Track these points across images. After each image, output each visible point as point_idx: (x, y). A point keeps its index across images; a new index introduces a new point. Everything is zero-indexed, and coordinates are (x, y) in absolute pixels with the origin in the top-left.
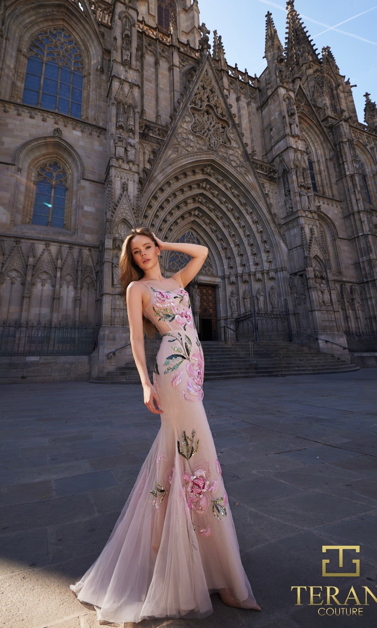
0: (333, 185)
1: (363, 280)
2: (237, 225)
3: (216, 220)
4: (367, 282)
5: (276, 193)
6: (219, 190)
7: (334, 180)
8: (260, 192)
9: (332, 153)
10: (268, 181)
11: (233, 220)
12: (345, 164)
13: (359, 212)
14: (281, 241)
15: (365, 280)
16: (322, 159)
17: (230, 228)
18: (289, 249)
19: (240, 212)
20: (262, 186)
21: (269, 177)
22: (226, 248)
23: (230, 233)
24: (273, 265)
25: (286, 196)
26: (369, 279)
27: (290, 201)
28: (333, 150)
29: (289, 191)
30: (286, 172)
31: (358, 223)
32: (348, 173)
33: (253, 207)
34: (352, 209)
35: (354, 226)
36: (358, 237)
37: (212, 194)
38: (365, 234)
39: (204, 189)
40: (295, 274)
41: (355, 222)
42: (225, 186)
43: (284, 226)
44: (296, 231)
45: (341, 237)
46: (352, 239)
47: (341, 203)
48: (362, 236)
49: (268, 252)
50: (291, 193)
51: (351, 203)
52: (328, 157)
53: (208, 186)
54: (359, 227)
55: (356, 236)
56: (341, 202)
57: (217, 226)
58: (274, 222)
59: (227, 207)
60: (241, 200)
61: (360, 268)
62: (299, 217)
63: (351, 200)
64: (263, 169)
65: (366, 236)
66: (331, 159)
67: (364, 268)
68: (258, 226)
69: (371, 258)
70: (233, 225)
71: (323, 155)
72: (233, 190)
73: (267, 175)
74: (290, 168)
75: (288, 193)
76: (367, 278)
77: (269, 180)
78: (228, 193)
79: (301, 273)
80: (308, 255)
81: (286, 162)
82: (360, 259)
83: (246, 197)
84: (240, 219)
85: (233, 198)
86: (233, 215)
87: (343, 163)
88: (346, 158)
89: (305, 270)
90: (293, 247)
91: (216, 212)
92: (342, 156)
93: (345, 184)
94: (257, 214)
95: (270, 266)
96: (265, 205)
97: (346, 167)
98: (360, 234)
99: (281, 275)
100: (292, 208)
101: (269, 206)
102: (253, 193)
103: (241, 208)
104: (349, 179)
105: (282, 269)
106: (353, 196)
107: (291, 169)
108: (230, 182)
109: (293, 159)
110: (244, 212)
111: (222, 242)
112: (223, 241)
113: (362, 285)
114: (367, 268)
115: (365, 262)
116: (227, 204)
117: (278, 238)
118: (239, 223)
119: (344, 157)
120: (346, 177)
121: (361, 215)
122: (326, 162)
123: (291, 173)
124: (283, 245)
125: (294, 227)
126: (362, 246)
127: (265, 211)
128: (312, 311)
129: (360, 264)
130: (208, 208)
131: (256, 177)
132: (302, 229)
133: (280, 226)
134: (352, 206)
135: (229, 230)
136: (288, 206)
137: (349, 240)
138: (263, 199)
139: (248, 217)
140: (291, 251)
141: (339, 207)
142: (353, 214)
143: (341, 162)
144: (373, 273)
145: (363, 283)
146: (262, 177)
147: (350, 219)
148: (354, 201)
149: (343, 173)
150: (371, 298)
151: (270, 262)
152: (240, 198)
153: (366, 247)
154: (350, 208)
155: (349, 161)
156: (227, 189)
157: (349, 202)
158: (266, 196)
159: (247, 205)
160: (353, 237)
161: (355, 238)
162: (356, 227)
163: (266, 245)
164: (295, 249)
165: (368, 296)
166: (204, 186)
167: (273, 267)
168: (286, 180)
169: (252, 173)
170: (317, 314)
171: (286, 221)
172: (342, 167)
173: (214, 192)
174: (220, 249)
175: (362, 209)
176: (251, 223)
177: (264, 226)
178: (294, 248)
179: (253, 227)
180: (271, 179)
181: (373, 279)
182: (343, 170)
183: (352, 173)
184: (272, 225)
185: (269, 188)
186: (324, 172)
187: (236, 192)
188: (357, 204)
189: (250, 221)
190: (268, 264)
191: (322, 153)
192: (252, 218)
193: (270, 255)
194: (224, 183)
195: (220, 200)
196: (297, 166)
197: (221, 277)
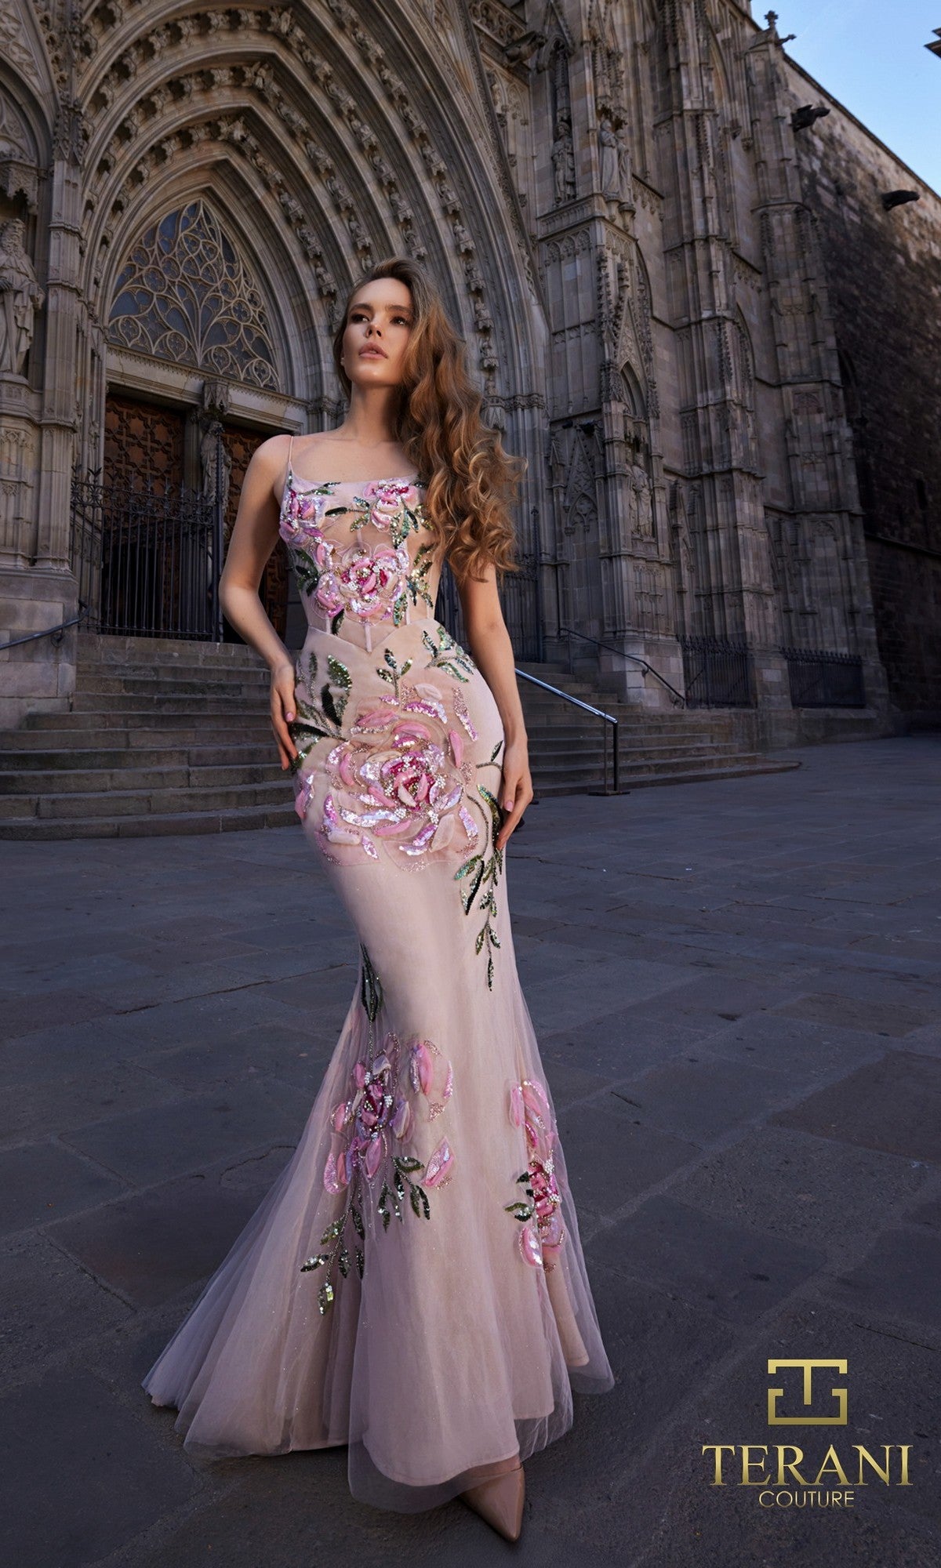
0: (646, 137)
1: (701, 468)
2: (384, 213)
3: (310, 178)
4: (711, 476)
5: (525, 123)
6: (338, 58)
7: (649, 121)
8: (480, 103)
9: (650, 29)
10: (506, 73)
11: (372, 188)
12: (683, 69)
13: (707, 240)
14: (534, 300)
15: (706, 469)
16: (625, 41)
17: (356, 220)
18: (553, 330)
19: (402, 163)
20: (486, 82)
21: (512, 59)
22: (332, 295)
23: (353, 235)
24: (497, 380)
25: (557, 137)
26: (717, 467)
27: (568, 158)
28: (654, 18)
29: (569, 122)
30: (564, 52)
31: (702, 275)
32: (687, 105)
33: (451, 156)
34: (691, 226)
35: (690, 286)
36: (700, 322)
37: (310, 68)
38: (719, 317)
39: (283, 40)
40: (567, 423)
41: (695, 272)
42: (361, 47)
43: (544, 245)
44: (580, 267)
45: (656, 314)
46: (684, 329)
47: (662, 203)
48: (709, 319)
49: (486, 331)
50: (576, 129)
51: (690, 205)
52: (639, 39)
53: (299, 33)
54: (703, 291)
55: (693, 319)
56: (662, 198)
57: (310, 202)
58: (519, 226)
59: (356, 134)
60: (411, 117)
61: (696, 426)
62: (594, 218)
63: (688, 196)
64: (492, 21)
65: (718, 321)
66: (646, 48)
67: (707, 430)
68: (459, 228)
69: (728, 397)
70: (371, 209)
71: (627, 29)
72: (387, 74)
73: (503, 50)
74: (578, 41)
75: (564, 127)
76: (711, 462)
77: (508, 69)
78: (369, 79)
79: (585, 421)
80: (612, 357)
81: (567, 16)
82: (699, 397)
83: (431, 112)
84: (397, 191)
85: (383, 104)
86: (376, 169)
87: (678, 69)
88: (686, 52)
89: (599, 411)
90: (567, 326)
91: (312, 145)
92: (676, 45)
93: (678, 142)
94: (464, 183)
95: (491, 384)
96: (493, 154)
97: (684, 82)
98: (706, 314)
99: (524, 418)
100: (573, 184)
101: (505, 162)
102: (459, 99)
103: (410, 150)
104: (689, 126)
105: (531, 402)
106: (695, 185)
107: (582, 44)
108: (384, 36)
109: (588, 9)
110: (417, 166)
111: (320, 270)
112: (323, 265)
113: (696, 483)
114: (714, 430)
115: (710, 408)
116: (356, 123)
117: (525, 285)
118: (393, 205)
119: (681, 48)
120: (681, 115)
121: (713, 249)
122: (634, 56)
123: (580, 58)
124: (536, 311)
125: (574, 254)
126: (707, 355)
127: (493, 176)
128: (610, 558)
129: (696, 415)
130: (285, 121)
131: (470, 44)
132: (601, 261)
133: (532, 243)
134: (690, 216)
135: (354, 224)
136: (561, 174)
137: (673, 329)
138: (488, 131)
139: (427, 188)
140: (558, 339)
141: (656, 214)
142: (692, 243)
143: (672, 64)
144: (730, 448)
145: (700, 477)
146: (486, 49)
147: (682, 261)
148: (697, 201)
149: (675, 100)
150: (716, 529)
151: (490, 369)
152: (408, 109)
153: (717, 359)
154: (685, 223)
155: (692, 65)
156: (366, 62)
157: (682, 201)
158: (497, 123)
159: (429, 144)
160: (685, 320)
161: (689, 325)
162: (697, 288)
163: (480, 306)
164: (573, 334)
165: (709, 521)
166: (285, 27)
167: (499, 389)
168: (559, 81)
169: (460, 26)
170: (626, 568)
171: (551, 229)
172: (673, 80)
173: (317, 61)
174: (311, 295)
175: (716, 233)
176: (437, 215)
177: (481, 234)
178: (570, 329)
179: (443, 227)
180: (516, 68)
181: (726, 466)
182: (674, 92)
183: (697, 106)
184: (511, 234)
185: (505, 93)
186: (628, 87)
187: (398, 83)
188: (705, 211)
189: (433, 203)
190: (484, 375)
191: (627, 21)
192: (442, 195)
193: (492, 344)
194: (360, 34)
195: (334, 101)
196: (595, 41)
197: (303, 404)
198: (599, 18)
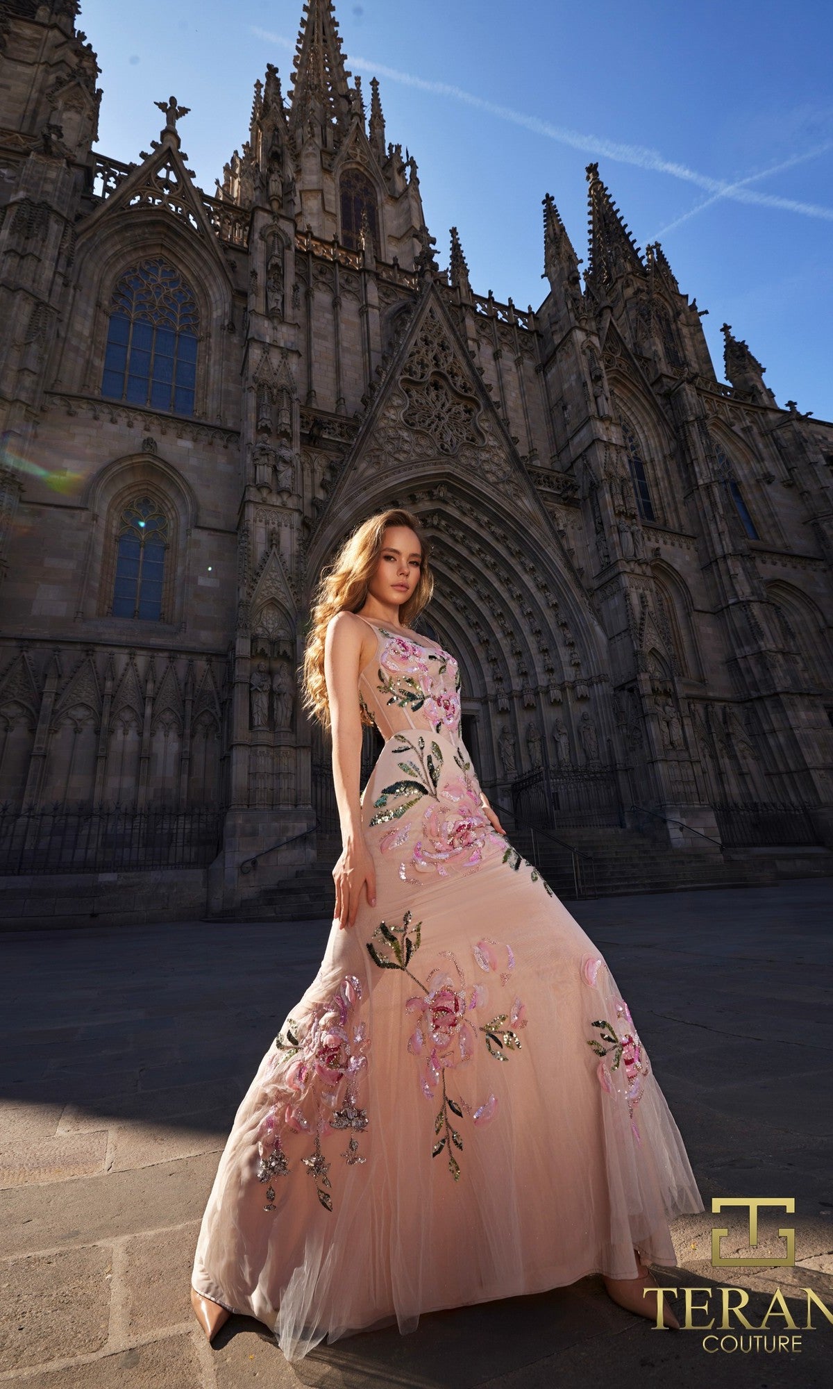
0: (679, 506)
1: (750, 694)
2: (505, 595)
3: (464, 587)
4: (760, 698)
5: (579, 529)
6: (466, 528)
7: (680, 496)
8: (546, 528)
9: (673, 444)
10: (564, 507)
11: (496, 585)
12: (695, 464)
13: (724, 557)
14: (596, 623)
15: (754, 694)
16: (658, 455)
17: (493, 601)
18: (610, 637)
19: (510, 569)
20: (551, 517)
21: (564, 499)
22: (487, 641)
23: (492, 610)
24: (583, 672)
25: (597, 533)
26: (764, 693)
27: (604, 543)
28: (675, 438)
29: (601, 523)
30: (594, 487)
31: (725, 578)
32: (701, 482)
33: (536, 559)
34: (714, 551)
35: (719, 586)
36: (729, 606)
37: (453, 537)
38: (743, 602)
39: (437, 528)
40: (622, 688)
41: (720, 577)
42: (477, 520)
43: (598, 592)
44: (616, 601)
45: (699, 607)
46: (719, 612)
47: (695, 541)
48: (735, 604)
49: (572, 645)
50: (605, 527)
51: (711, 540)
52: (668, 452)
53: (444, 523)
54: (728, 588)
55: (724, 605)
56: (695, 538)
57: (467, 599)
58: (580, 586)
59: (483, 560)
60: (510, 545)
61: (740, 669)
62: (617, 574)
63: (709, 534)
64: (552, 483)
65: (745, 605)
66: (672, 456)
67: (749, 671)
68: (548, 594)
69: (764, 649)
70: (499, 596)
72: (493, 528)
73: (560, 495)
74: (599, 480)
75: (600, 528)
76: (758, 690)
77: (565, 504)
78: (484, 534)
79: (630, 685)
80: (639, 648)
81: (593, 468)
82: (737, 652)
83: (519, 540)
84: (511, 583)
85: (494, 543)
86: (497, 575)
87: (692, 463)
88: (696, 453)
89: (636, 679)
90: (616, 633)
91: (462, 571)
92: (689, 450)
93: (699, 504)
94: (545, 571)
95: (578, 673)
96: (558, 552)
97: (697, 469)
98: (732, 601)
99: (598, 690)
100: (608, 556)
101: (567, 556)
102: (533, 531)
103: (513, 562)
104: (703, 493)
105: (601, 679)
106: (712, 527)
107: (602, 481)
108: (487, 512)
109: (604, 461)
110: (518, 569)
111: (478, 630)
112: (480, 627)
113: (748, 705)
114: (756, 670)
115: (748, 657)
116: (482, 555)
117: (589, 616)
118: (510, 591)
119: (692, 451)
120: (698, 489)
121: (731, 562)
122: (666, 462)
123: (602, 489)
124: (598, 629)
125: (612, 595)
126: (737, 626)
127: (559, 563)
129: (737, 662)
130: (447, 564)
131: (537, 500)
132: (629, 595)
133: (590, 593)
134: (712, 545)
135: (491, 604)
136: (601, 552)
137: (714, 614)
138: (554, 541)
139: (526, 578)
140: (612, 642)
141: (691, 549)
142: (716, 561)
143: (689, 461)
144: (772, 680)
145: (751, 700)
146: (549, 499)
147: (712, 572)
148: (715, 535)
149: (693, 481)
150: (774, 732)
151: (577, 665)
152: (508, 542)
153: (748, 627)
154: (710, 550)
155: (701, 459)
156: (481, 526)
157: (707, 538)
158: (560, 535)
159: (523, 555)
160: (720, 606)
161: (722, 609)
162: (723, 587)
163: (566, 631)
164: (620, 638)
165: (766, 727)
166: (436, 523)
167: (584, 675)
168: (595, 502)
169: (529, 492)
170: (661, 768)
171: (601, 582)
172: (690, 469)
173: (455, 533)
174: (475, 644)
175: (731, 551)
176: (533, 590)
177: (559, 594)
178: (617, 635)
179: (538, 596)
180: (569, 503)
181: (772, 691)
182: (692, 477)
183: (706, 481)
184: (576, 592)
185: (564, 518)
186: (664, 482)
187: (499, 531)
188: (721, 541)
189: (530, 584)
190: (573, 668)
192: (535, 579)
193: (576, 651)
195: (469, 549)
196: (610, 476)
197: (478, 700)
198: (612, 463)
